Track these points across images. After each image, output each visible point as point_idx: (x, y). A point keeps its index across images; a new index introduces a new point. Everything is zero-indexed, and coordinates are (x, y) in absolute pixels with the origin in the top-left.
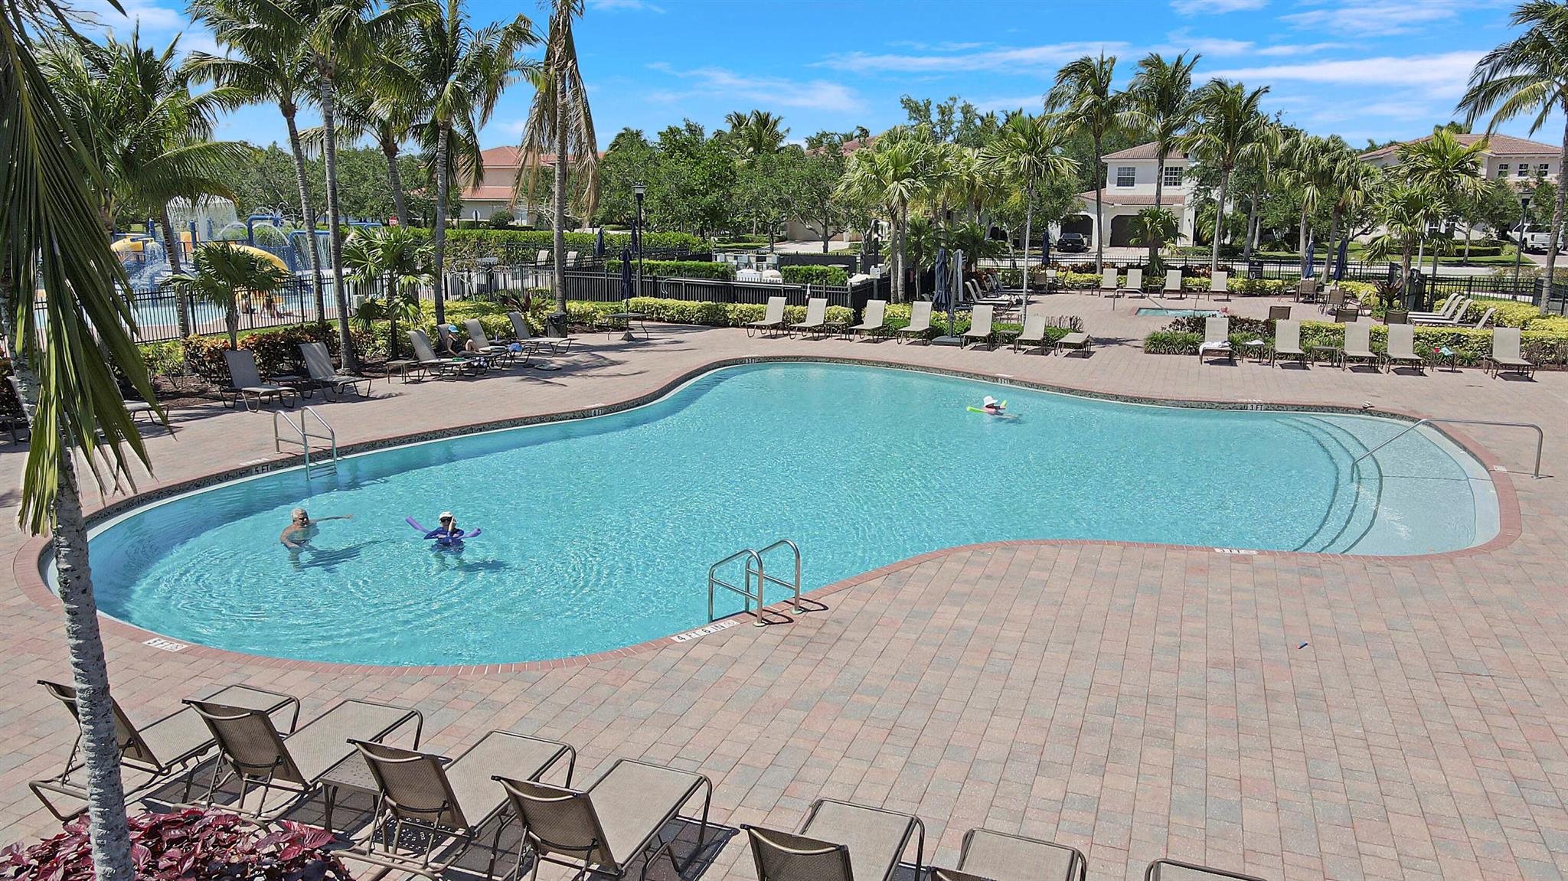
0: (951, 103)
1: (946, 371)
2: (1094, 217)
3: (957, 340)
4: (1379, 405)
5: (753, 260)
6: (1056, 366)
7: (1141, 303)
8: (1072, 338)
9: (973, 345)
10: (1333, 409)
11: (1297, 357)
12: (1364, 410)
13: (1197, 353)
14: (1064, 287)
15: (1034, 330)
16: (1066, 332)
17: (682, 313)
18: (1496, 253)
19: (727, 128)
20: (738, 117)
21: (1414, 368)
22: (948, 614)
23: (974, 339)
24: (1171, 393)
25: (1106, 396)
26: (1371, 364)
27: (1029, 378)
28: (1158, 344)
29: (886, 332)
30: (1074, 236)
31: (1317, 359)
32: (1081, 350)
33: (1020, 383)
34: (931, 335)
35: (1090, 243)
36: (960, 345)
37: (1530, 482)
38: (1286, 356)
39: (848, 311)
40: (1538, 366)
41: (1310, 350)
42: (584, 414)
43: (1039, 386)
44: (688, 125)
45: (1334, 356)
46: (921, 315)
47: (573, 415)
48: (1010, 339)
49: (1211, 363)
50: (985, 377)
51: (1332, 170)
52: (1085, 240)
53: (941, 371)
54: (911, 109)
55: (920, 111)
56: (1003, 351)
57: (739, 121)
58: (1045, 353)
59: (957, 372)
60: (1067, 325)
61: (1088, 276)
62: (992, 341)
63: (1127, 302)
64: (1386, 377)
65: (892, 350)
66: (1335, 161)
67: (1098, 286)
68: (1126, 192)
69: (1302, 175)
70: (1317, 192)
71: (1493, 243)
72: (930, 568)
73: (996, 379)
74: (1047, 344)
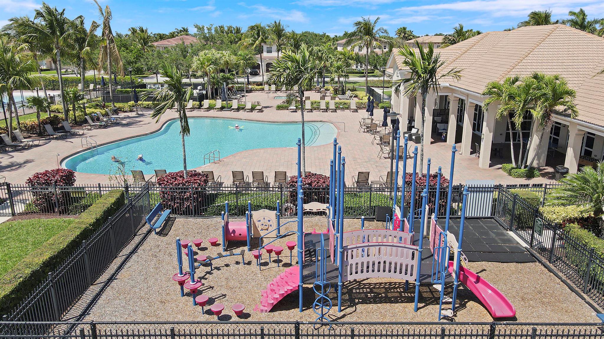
0: (211, 26)
1: (229, 118)
2: (260, 63)
3: (229, 109)
4: (324, 120)
5: (160, 86)
6: (255, 115)
7: (275, 95)
8: (258, 107)
9: (233, 111)
10: (315, 121)
11: (311, 109)
12: (321, 121)
13: (288, 109)
14: (254, 90)
15: (249, 106)
16: (257, 106)
17: (148, 105)
18: (373, 73)
19: (129, 33)
20: (133, 29)
21: (335, 111)
22: (244, 160)
23: (233, 109)
24: (281, 120)
25: (267, 122)
26: (326, 110)
27: (249, 118)
28: (279, 108)
29: (210, 108)
30: (255, 70)
31: (315, 109)
32: (261, 111)
33: (247, 120)
34: (222, 108)
35: (260, 72)
36: (230, 111)
37: (343, 132)
38: (308, 109)
39: (198, 103)
40: (360, 108)
41: (313, 108)
42: (146, 135)
43: (252, 120)
44: (117, 34)
45: (318, 108)
46: (219, 103)
47: (144, 135)
48: (243, 108)
49: (291, 112)
50: (239, 119)
51: (322, 56)
52: (258, 71)
53: (227, 118)
54: (197, 28)
55: (201, 29)
56: (241, 112)
57: (134, 31)
58: (252, 111)
59: (232, 118)
60: (256, 104)
61: (261, 87)
62: (238, 109)
63: (272, 95)
64: (329, 113)
65: (212, 113)
66: (322, 54)
67: (264, 90)
68: (269, 55)
69: (315, 57)
70: (319, 62)
71: (372, 70)
72: (239, 154)
73: (241, 119)
74: (252, 109)
